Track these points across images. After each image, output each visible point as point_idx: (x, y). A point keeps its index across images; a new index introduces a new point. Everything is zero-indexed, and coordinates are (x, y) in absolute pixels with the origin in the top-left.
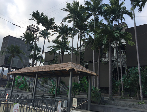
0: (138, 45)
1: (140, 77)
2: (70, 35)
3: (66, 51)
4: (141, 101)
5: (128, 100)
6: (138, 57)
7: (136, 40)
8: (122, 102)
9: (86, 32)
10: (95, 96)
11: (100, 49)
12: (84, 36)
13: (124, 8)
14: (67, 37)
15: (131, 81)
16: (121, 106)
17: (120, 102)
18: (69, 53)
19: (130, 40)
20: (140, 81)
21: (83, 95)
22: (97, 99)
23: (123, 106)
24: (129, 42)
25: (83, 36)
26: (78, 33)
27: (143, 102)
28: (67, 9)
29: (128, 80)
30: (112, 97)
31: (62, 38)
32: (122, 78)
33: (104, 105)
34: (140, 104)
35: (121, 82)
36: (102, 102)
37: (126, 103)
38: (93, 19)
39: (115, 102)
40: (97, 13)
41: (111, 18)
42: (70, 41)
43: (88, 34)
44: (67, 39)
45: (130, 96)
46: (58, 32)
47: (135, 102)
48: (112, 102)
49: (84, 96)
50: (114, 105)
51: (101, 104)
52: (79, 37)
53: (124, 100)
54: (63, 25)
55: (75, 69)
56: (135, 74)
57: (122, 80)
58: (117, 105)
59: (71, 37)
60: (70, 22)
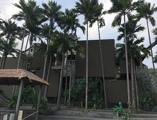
0: (88, 59)
1: (87, 88)
2: (18, 36)
3: (11, 54)
4: (86, 110)
5: (74, 109)
6: (87, 70)
7: (87, 54)
8: (69, 112)
9: (38, 36)
10: (42, 107)
11: (52, 57)
12: (35, 40)
13: (77, 20)
14: (14, 37)
15: (79, 90)
16: (68, 116)
17: (68, 112)
18: (13, 57)
19: (82, 52)
20: (86, 92)
21: (26, 107)
22: (45, 111)
23: (70, 116)
24: (81, 55)
25: (33, 39)
26: (28, 35)
27: (87, 111)
28: (20, 5)
29: (76, 90)
30: (60, 107)
31: (6, 38)
32: (71, 88)
33: (52, 116)
34: (85, 112)
35: (69, 91)
36: (49, 113)
37: (73, 113)
38: (47, 24)
39: (62, 112)
40: (54, 20)
41: (65, 28)
42: (18, 43)
43: (40, 39)
44: (14, 40)
45: (74, 105)
46: (2, 29)
47: (81, 111)
48: (60, 112)
49: (28, 107)
50: (61, 115)
51: (48, 115)
52: (29, 40)
53: (70, 110)
54: (10, 22)
55: (29, 77)
56: (82, 84)
57: (70, 90)
58: (64, 115)
59: (19, 38)
60: (19, 21)
